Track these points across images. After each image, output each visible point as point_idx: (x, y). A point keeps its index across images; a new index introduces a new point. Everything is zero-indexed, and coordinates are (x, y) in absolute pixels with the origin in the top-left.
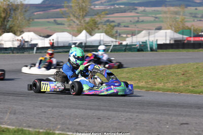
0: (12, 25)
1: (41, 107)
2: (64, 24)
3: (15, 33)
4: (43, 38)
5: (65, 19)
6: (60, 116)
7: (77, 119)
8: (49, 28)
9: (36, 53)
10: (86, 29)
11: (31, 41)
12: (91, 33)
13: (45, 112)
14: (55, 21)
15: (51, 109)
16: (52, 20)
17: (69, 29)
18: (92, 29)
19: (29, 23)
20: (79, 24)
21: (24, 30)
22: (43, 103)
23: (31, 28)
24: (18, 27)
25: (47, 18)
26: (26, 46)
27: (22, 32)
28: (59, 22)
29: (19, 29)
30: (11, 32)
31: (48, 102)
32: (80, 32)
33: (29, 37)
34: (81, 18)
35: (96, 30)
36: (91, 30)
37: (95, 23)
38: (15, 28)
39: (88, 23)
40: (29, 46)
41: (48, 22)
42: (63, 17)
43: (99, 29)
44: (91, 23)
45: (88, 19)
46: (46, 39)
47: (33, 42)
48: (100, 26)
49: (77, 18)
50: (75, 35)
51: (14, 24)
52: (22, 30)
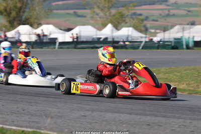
0: (29, 17)
1: (79, 111)
2: (85, 17)
3: (31, 26)
4: (64, 32)
5: (88, 11)
6: (103, 121)
7: (124, 126)
8: (68, 20)
9: (59, 48)
10: (112, 22)
11: (50, 34)
12: (117, 27)
13: (85, 116)
14: (75, 12)
15: (90, 112)
16: (71, 11)
17: (92, 22)
18: (119, 23)
19: (48, 15)
20: (104, 16)
21: (42, 22)
22: (79, 105)
23: (50, 20)
24: (35, 19)
25: (67, 9)
26: (45, 41)
27: (40, 25)
28: (80, 14)
29: (36, 21)
30: (28, 24)
31: (85, 105)
32: (105, 26)
33: (49, 30)
34: (106, 10)
35: (123, 24)
36: (117, 23)
37: (122, 16)
38: (32, 20)
39: (114, 16)
40: (48, 41)
41: (68, 14)
42: (85, 9)
43: (126, 23)
44: (117, 16)
45: (113, 11)
46: (67, 33)
47: (52, 36)
48: (127, 20)
49: (102, 10)
50: (100, 29)
51: (31, 16)
52: (39, 22)
